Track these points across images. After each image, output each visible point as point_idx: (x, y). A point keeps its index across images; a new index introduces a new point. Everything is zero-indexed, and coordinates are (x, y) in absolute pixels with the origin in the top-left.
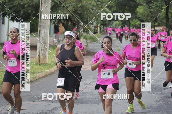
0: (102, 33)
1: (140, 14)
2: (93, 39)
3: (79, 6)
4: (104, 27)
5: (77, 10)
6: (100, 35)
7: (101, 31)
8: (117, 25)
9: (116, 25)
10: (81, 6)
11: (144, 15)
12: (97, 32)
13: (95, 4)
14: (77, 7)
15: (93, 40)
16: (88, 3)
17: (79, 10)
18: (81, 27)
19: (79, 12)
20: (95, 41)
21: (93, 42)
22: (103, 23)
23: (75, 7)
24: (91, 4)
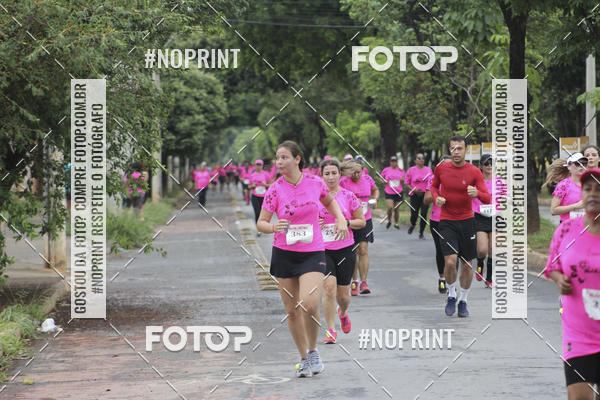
0: (173, 200)
1: (375, 79)
2: (128, 234)
3: (32, 56)
4: (182, 164)
5: (23, 82)
6: (165, 208)
7: (170, 184)
8: (256, 147)
9: (249, 148)
10: (41, 58)
11: (397, 88)
12: (149, 195)
13: (121, 44)
14: (25, 65)
15: (124, 240)
16: (84, 37)
17: (36, 83)
18: (55, 173)
19: (37, 91)
20: (137, 247)
21: (127, 247)
22: (178, 143)
23: (13, 64)
24: (98, 42)
